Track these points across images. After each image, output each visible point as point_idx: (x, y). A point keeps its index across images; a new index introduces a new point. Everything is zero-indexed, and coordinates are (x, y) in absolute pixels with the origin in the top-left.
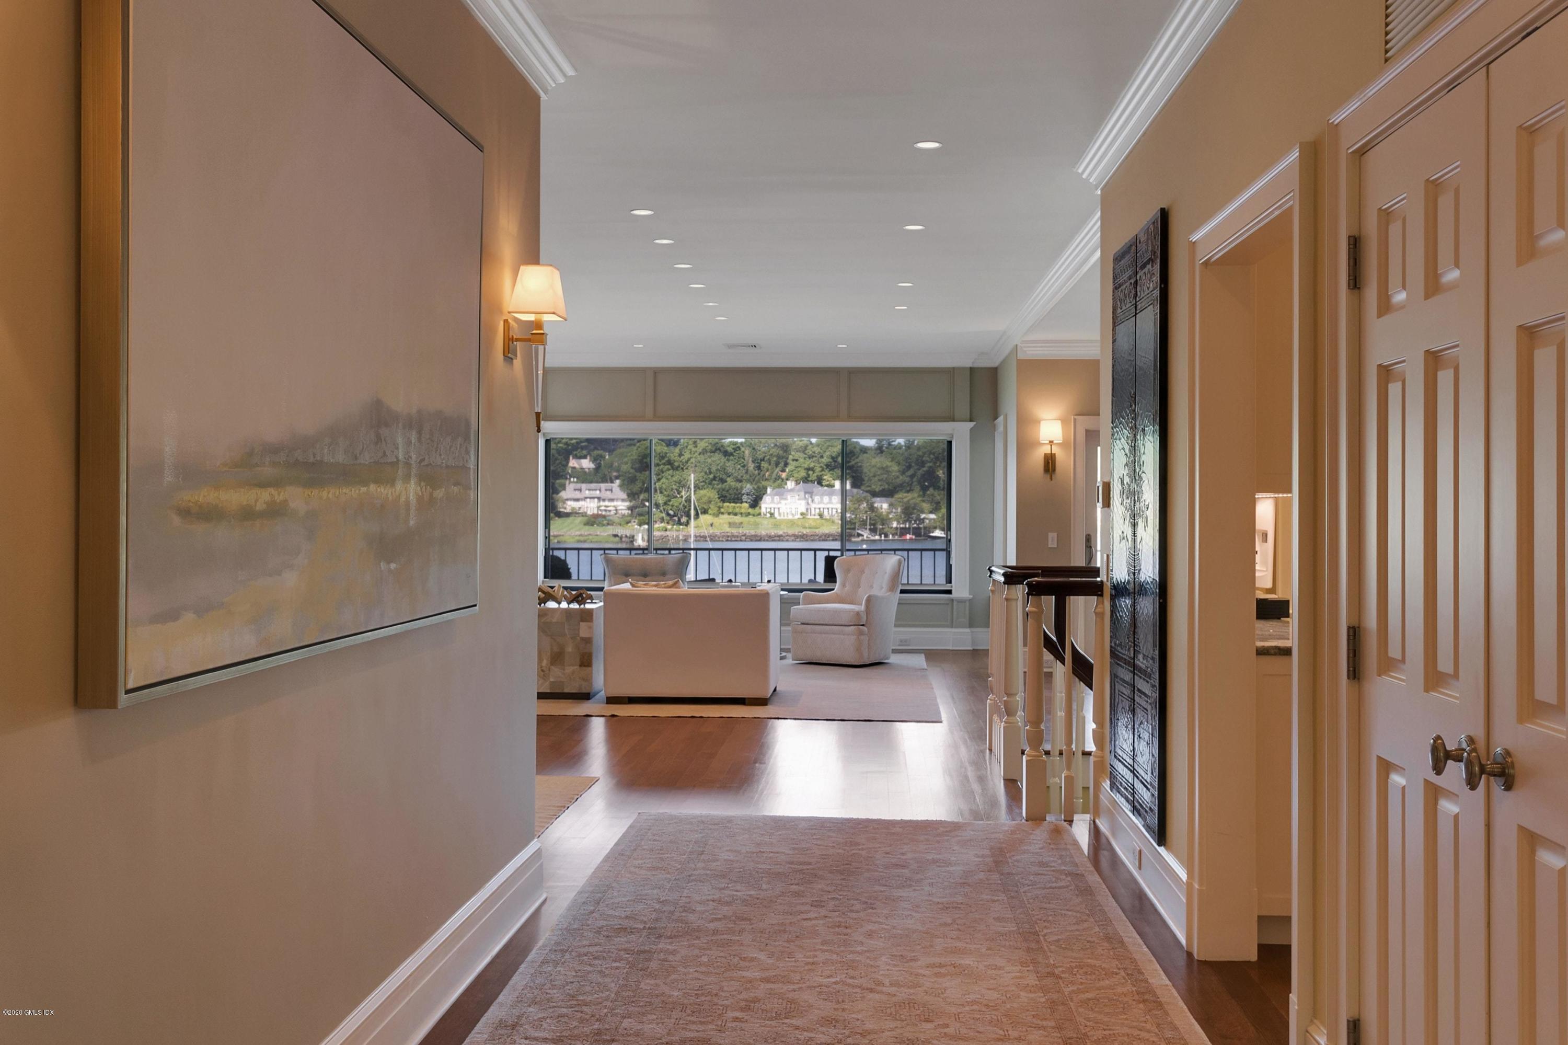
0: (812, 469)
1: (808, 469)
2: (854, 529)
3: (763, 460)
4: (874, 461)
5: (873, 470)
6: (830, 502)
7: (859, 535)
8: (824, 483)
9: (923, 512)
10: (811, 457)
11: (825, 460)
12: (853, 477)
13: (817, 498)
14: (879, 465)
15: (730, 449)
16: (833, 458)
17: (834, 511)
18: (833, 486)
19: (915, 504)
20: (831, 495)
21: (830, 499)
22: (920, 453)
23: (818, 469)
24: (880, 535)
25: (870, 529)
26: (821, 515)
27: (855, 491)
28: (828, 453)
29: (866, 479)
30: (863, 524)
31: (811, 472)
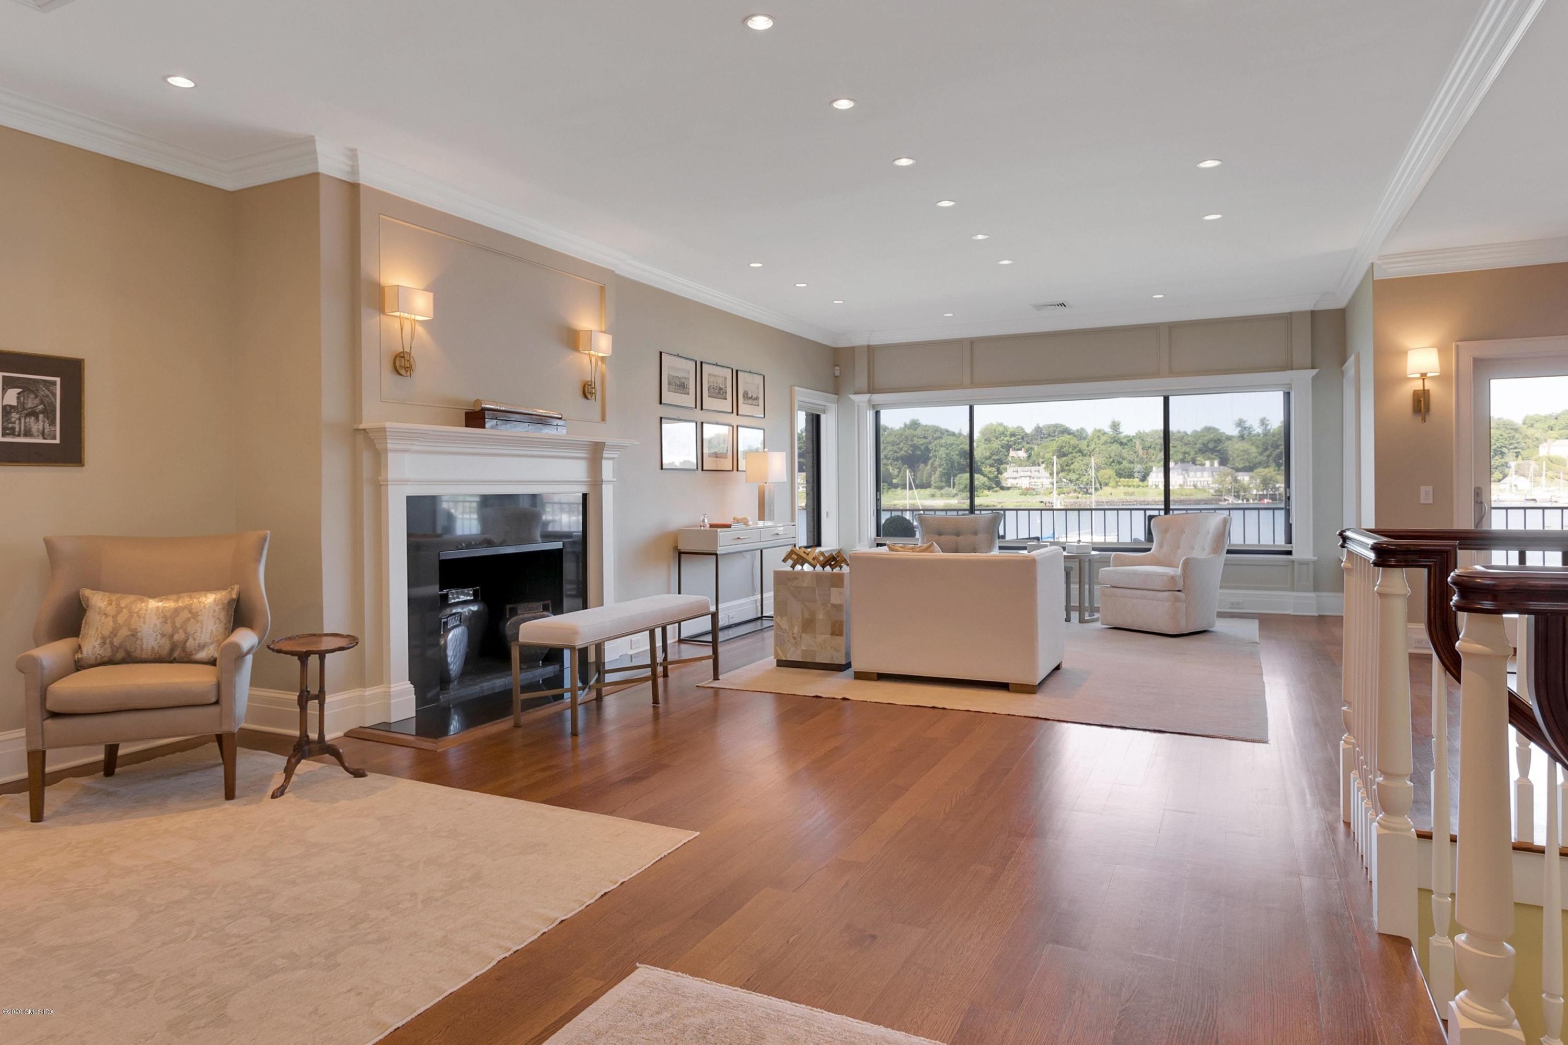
0: (1188, 453)
1: (1185, 453)
2: (1222, 495)
3: (1150, 447)
4: (1236, 446)
5: (1236, 452)
6: (1202, 477)
7: (1225, 500)
8: (1198, 462)
9: (1277, 482)
10: (1186, 444)
11: (1198, 446)
12: (1220, 458)
13: (1192, 474)
14: (1241, 448)
15: (1125, 441)
16: (1204, 444)
17: (1206, 483)
18: (1203, 465)
19: (1271, 477)
20: (1203, 471)
21: (1202, 474)
22: (1275, 439)
23: (1192, 453)
24: (1243, 500)
25: (1234, 496)
26: (1195, 486)
27: (1222, 468)
28: (1200, 441)
29: (1231, 459)
30: (1229, 491)
31: (1187, 455)
